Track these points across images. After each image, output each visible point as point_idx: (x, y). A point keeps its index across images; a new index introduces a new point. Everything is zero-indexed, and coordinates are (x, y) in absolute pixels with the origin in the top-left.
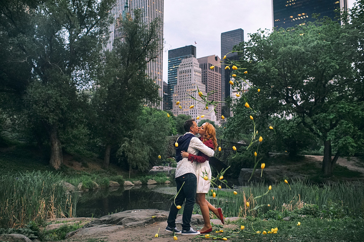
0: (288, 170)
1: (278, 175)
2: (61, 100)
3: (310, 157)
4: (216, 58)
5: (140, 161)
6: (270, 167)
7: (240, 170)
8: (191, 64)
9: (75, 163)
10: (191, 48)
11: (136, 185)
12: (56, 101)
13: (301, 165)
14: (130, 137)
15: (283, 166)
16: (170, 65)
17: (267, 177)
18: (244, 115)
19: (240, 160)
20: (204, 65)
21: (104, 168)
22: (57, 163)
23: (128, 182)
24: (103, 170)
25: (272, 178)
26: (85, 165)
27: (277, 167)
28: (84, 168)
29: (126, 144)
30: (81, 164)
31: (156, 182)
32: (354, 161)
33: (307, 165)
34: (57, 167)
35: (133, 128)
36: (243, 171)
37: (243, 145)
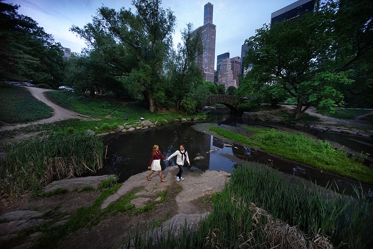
0: (270, 114)
1: (264, 116)
2: (147, 78)
3: (284, 106)
4: (239, 58)
5: (191, 109)
6: (260, 111)
7: (243, 113)
8: (227, 61)
9: (163, 108)
10: (227, 54)
11: (188, 120)
12: (144, 79)
13: (278, 111)
14: (186, 96)
15: (267, 111)
16: (218, 62)
17: (257, 117)
18: (247, 84)
19: (244, 107)
20: (233, 61)
21: (176, 111)
22: (152, 109)
23: (184, 119)
24: (176, 112)
25: (260, 118)
26: (168, 109)
27: (264, 112)
28: (167, 111)
29: (184, 100)
30: (166, 109)
31: (198, 119)
32: (312, 109)
33: (282, 111)
34: (152, 111)
35: (188, 92)
36: (244, 113)
37: (246, 99)
